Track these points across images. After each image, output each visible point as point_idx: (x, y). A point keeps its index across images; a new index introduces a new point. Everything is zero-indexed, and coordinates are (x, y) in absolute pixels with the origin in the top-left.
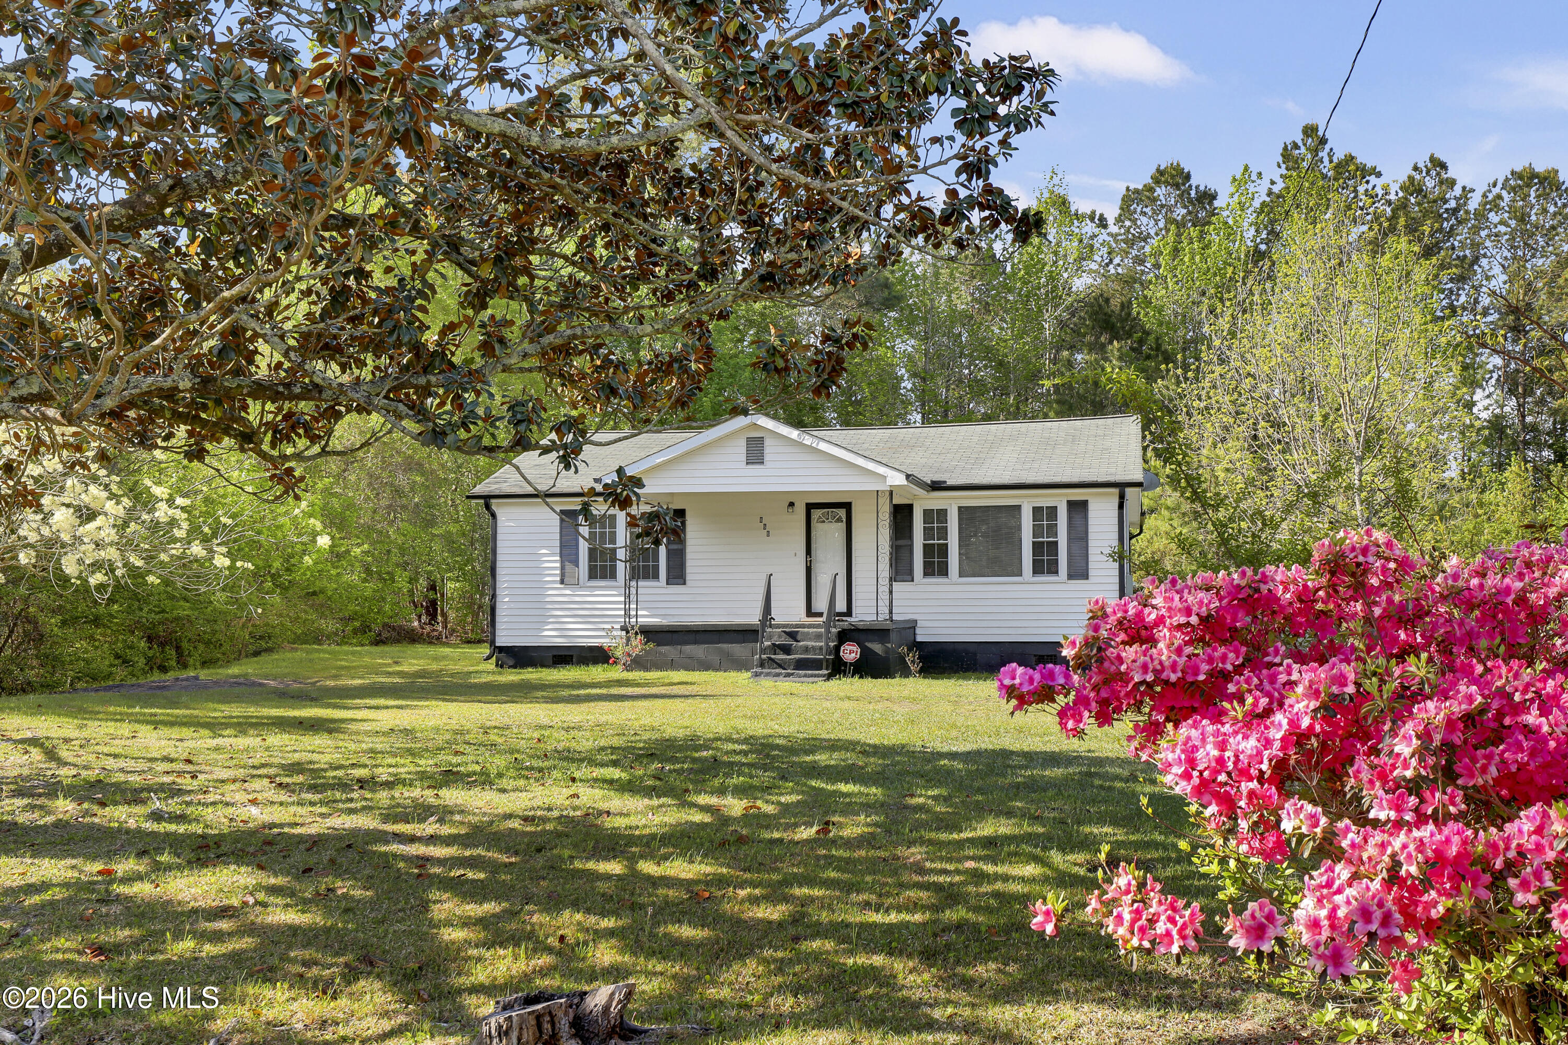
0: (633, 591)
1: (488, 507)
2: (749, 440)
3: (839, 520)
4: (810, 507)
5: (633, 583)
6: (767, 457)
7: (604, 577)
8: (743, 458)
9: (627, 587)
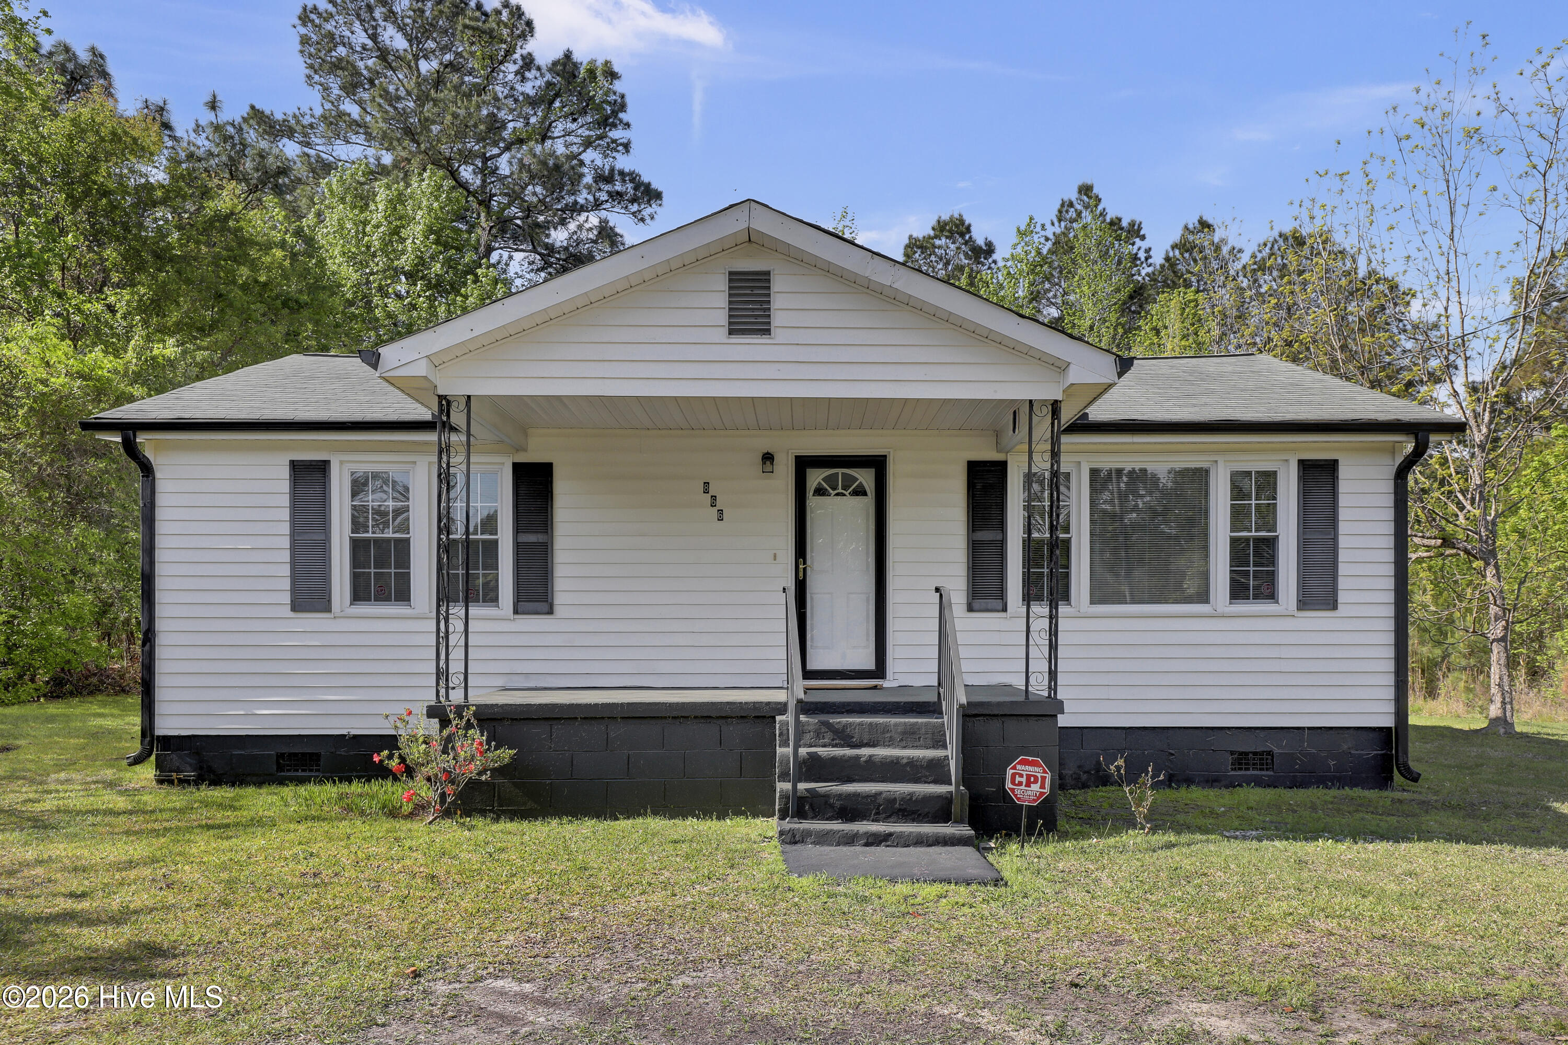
0: (457, 625)
1: (131, 448)
2: (735, 278)
3: (860, 492)
4: (803, 464)
5: (457, 610)
6: (778, 319)
7: (383, 596)
8: (722, 318)
9: (441, 618)
